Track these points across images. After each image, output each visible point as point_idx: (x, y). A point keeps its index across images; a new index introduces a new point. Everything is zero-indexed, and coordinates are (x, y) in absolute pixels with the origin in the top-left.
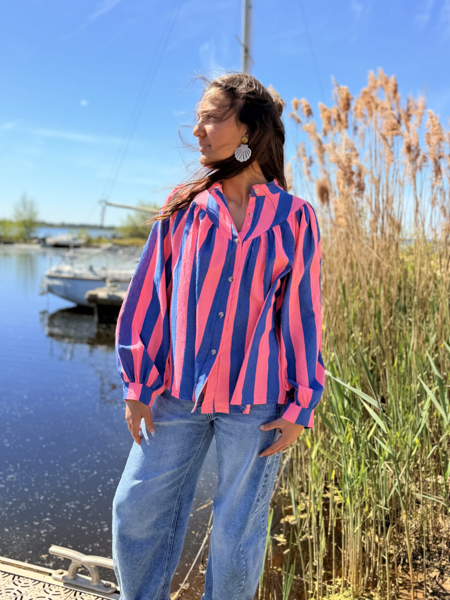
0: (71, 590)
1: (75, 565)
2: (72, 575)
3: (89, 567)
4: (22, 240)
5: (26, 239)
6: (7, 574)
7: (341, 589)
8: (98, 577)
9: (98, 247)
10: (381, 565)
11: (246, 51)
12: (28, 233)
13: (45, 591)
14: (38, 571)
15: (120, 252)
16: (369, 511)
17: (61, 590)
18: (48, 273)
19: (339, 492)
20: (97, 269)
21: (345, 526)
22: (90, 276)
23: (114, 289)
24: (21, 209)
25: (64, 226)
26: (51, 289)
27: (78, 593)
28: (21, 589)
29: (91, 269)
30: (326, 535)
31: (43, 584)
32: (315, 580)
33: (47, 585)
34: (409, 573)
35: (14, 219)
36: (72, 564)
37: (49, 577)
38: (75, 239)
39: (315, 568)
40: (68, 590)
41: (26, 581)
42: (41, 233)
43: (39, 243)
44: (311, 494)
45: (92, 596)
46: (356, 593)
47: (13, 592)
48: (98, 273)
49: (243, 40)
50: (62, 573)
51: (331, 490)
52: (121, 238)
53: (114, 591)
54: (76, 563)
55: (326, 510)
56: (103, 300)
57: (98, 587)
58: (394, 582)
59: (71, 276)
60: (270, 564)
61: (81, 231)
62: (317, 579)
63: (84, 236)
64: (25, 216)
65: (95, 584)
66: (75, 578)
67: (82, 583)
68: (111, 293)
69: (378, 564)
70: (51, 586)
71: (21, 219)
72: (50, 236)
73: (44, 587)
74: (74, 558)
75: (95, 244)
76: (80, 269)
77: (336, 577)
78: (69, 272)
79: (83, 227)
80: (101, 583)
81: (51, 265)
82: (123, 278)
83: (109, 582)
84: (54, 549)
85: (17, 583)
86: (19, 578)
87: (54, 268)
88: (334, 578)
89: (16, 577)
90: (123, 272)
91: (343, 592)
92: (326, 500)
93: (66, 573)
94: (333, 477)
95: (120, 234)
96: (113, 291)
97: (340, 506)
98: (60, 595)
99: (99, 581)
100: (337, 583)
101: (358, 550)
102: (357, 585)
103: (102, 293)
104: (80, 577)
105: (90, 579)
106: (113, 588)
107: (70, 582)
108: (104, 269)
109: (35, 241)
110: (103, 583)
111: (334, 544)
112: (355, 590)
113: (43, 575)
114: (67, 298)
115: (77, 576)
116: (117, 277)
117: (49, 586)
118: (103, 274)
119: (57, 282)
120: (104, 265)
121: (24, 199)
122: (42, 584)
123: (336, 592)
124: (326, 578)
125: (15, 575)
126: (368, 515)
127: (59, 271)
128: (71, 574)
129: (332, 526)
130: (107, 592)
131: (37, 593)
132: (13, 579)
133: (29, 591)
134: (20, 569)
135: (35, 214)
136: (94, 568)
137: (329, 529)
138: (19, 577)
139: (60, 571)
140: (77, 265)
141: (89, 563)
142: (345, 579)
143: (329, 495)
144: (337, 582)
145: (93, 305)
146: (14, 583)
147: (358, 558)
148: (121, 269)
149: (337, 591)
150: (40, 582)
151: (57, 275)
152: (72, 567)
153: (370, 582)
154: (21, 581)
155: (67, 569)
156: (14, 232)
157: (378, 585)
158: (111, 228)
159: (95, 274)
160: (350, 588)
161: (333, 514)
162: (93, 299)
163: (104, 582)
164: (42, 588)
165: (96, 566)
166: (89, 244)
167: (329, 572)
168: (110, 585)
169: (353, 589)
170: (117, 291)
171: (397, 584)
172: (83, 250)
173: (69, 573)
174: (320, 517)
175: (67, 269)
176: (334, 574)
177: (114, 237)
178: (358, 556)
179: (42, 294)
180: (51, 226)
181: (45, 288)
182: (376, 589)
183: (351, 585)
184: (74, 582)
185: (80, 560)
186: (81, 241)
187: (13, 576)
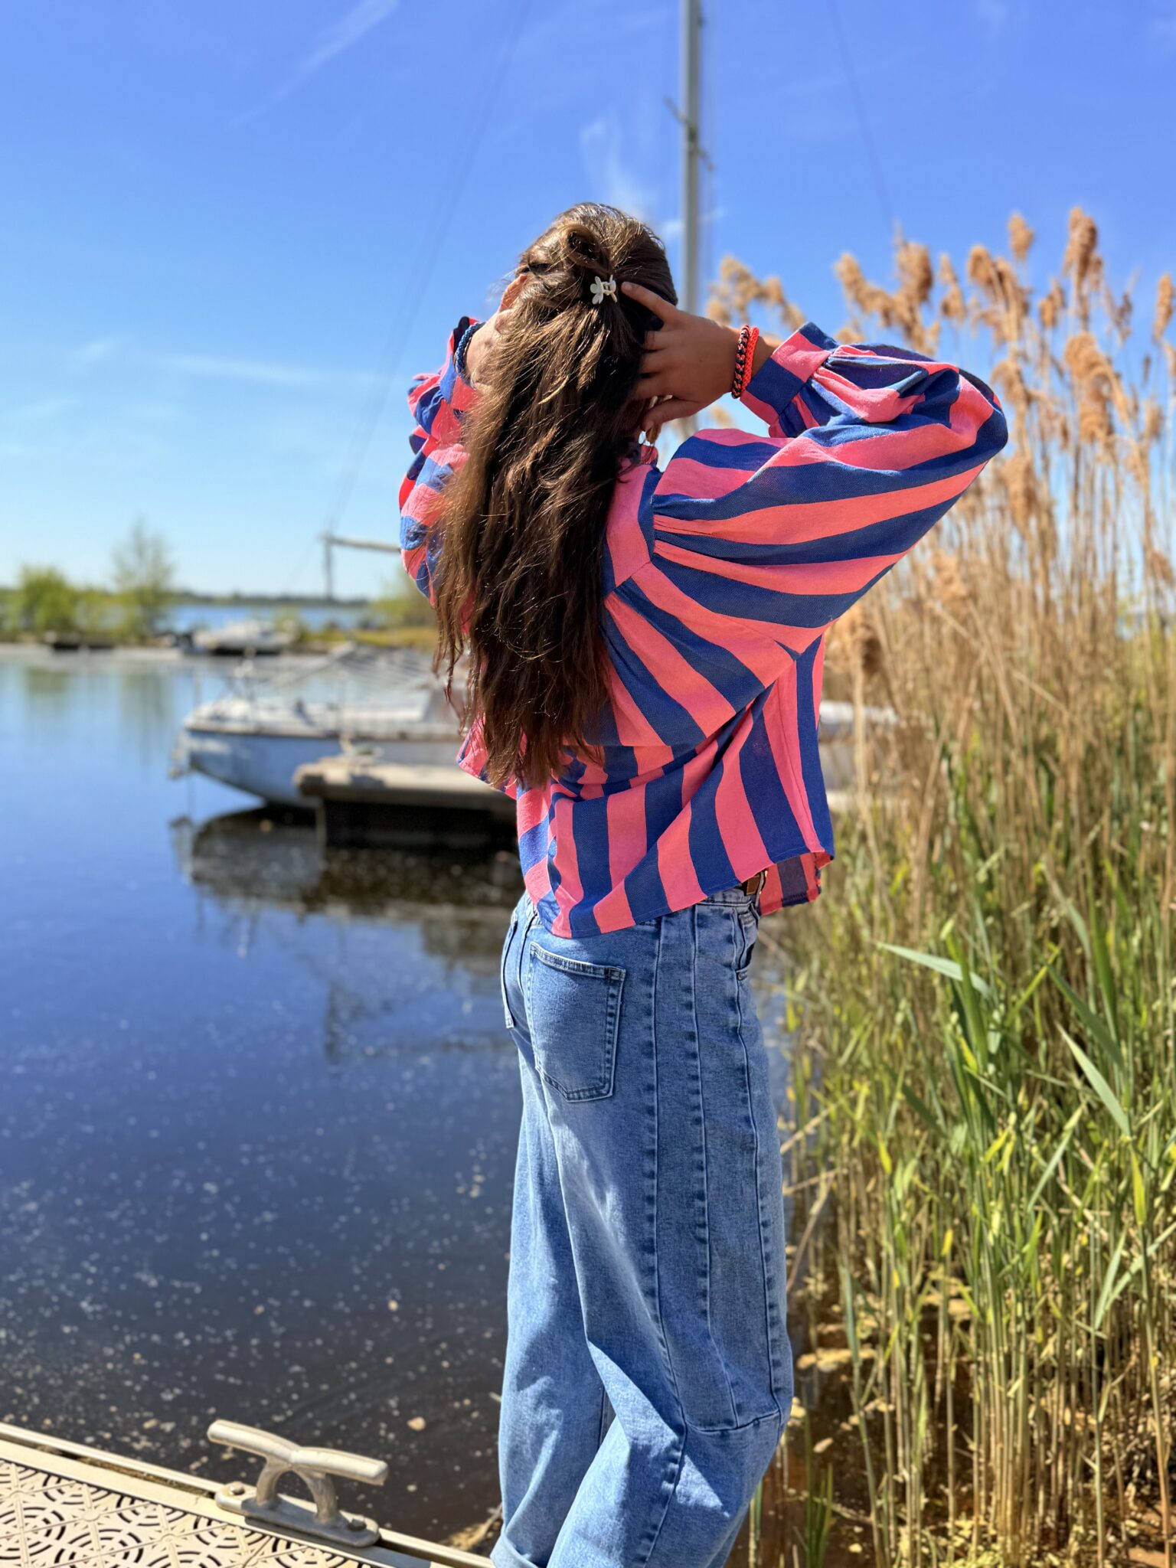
0: (264, 1536)
1: (275, 1470)
2: (268, 1498)
3: (311, 1477)
4: (133, 639)
5: (144, 635)
6: (102, 1493)
7: (972, 1548)
8: (332, 1504)
9: (323, 653)
10: (1080, 1485)
11: (693, 136)
12: (150, 621)
13: (198, 1537)
14: (180, 1486)
15: (382, 663)
16: (1045, 1342)
17: (240, 1535)
18: (190, 720)
19: (965, 1291)
20: (314, 709)
21: (981, 1380)
22: (298, 727)
23: (367, 759)
24: (131, 560)
25: (237, 601)
26: (197, 763)
27: (282, 1545)
28: (139, 1532)
29: (300, 709)
30: (931, 1403)
31: (194, 1518)
32: (901, 1522)
33: (203, 1523)
34: (1157, 1507)
35: (112, 586)
36: (266, 1470)
37: (209, 1500)
38: (266, 634)
39: (901, 1490)
40: (256, 1536)
41: (150, 1511)
42: (182, 619)
43: (176, 645)
44: (888, 1295)
45: (318, 1553)
46: (1013, 1560)
47: (117, 1537)
48: (317, 719)
49: (682, 109)
50: (241, 1492)
51: (941, 1286)
52: (382, 629)
53: (375, 1540)
54: (278, 1465)
55: (927, 1337)
56: (338, 788)
57: (333, 1528)
58: (1117, 1532)
59: (250, 727)
60: (782, 1477)
61: (281, 612)
62: (908, 1520)
63: (290, 625)
64: (142, 578)
65: (324, 1521)
66: (275, 1504)
67: (292, 1518)
68: (358, 771)
69: (1070, 1482)
70: (214, 1524)
71: (134, 584)
72: (203, 627)
73: (196, 1526)
74: (271, 1454)
75: (317, 645)
76: (272, 709)
77: (957, 1516)
78: (244, 719)
79: (286, 601)
80: (340, 1518)
81: (197, 701)
82: (381, 731)
83: (360, 1518)
84: (222, 1430)
85: (128, 1514)
86: (132, 1502)
87: (206, 709)
88: (951, 1518)
89: (126, 1501)
90: (383, 715)
91: (978, 1555)
92: (930, 1310)
93: (251, 1492)
94: (946, 1249)
95: (381, 618)
96: (365, 766)
97: (965, 1325)
98: (237, 1547)
99: (334, 1514)
100: (961, 1533)
101: (1019, 1446)
102: (1017, 1538)
103: (336, 771)
104: (286, 1503)
105: (311, 1507)
106: (370, 1533)
107: (262, 1516)
108: (332, 707)
109: (167, 641)
110: (346, 1520)
111: (952, 1428)
112: (1009, 1550)
113: (192, 1497)
114: (241, 785)
115: (280, 1501)
116: (366, 729)
117: (209, 1524)
118: (329, 721)
119: (213, 746)
120: (333, 697)
121: (138, 534)
122: (192, 1519)
123: (957, 1557)
124: (929, 1519)
125: (123, 1496)
126: (1040, 1350)
127: (218, 717)
128: (263, 1494)
129: (944, 1381)
130: (356, 1543)
131: (180, 1542)
132: (119, 1505)
133: (158, 1536)
134: (136, 1480)
135: (167, 571)
136: (323, 1481)
137: (938, 1387)
138: (133, 1499)
139: (236, 1486)
140: (263, 701)
141: (311, 1468)
142: (982, 1522)
143: (935, 1298)
144: (960, 1528)
145: (314, 803)
146: (121, 1515)
147: (1018, 1467)
148: (376, 707)
149: (961, 1553)
150: (185, 1513)
151: (214, 726)
152: (265, 1477)
153: (1050, 1529)
154: (138, 1510)
155: (252, 1481)
156: (115, 619)
157: (1071, 1540)
158: (358, 604)
159: (310, 722)
160: (997, 1547)
161: (948, 1347)
162: (314, 786)
163: (349, 1517)
164: (193, 1531)
165: (328, 1475)
166: (301, 645)
167: (939, 1503)
168: (363, 1526)
169: (1004, 1548)
170: (374, 765)
171: (1124, 1538)
172: (286, 661)
173: (258, 1492)
174: (913, 1354)
175: (238, 711)
176: (951, 1508)
177: (365, 626)
178: (1018, 1459)
179: (177, 775)
180: (207, 601)
181: (183, 759)
182: (1064, 1550)
183: (1000, 1539)
184: (271, 1516)
185: (286, 1460)
186: (283, 639)
187: (118, 1497)
